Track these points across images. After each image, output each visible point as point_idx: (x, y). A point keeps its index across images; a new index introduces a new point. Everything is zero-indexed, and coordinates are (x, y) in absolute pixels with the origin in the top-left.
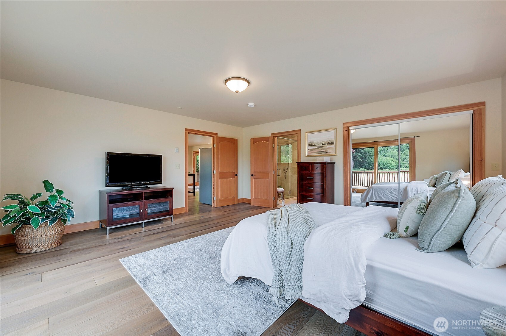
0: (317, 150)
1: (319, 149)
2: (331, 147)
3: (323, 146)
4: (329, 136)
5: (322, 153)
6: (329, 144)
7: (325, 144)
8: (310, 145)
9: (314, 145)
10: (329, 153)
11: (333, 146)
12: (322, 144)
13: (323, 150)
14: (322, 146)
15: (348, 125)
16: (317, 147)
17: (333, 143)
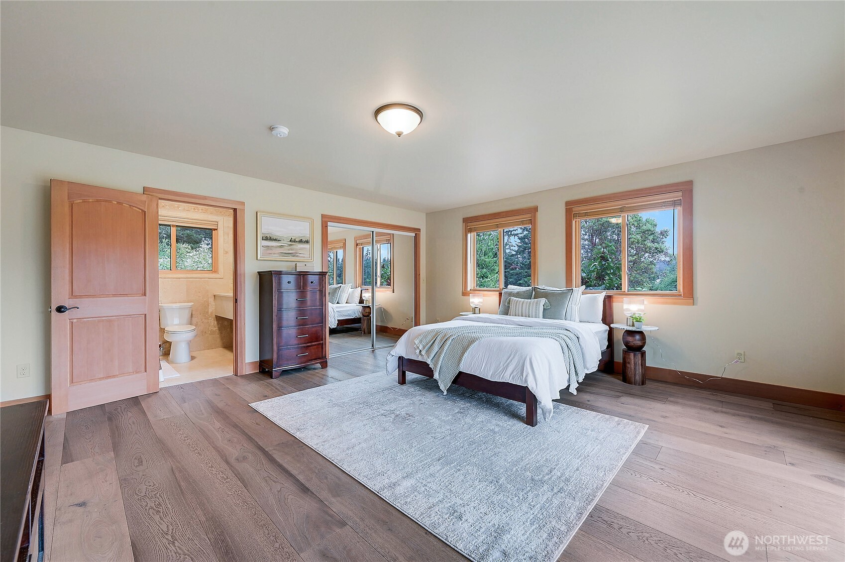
0: (280, 249)
1: (285, 247)
2: (305, 248)
3: (292, 243)
4: (301, 229)
5: (290, 255)
6: (301, 241)
7: (295, 241)
8: (266, 239)
9: (275, 240)
10: (302, 257)
11: (307, 246)
12: (290, 241)
13: (291, 252)
14: (290, 243)
15: (327, 220)
16: (280, 244)
17: (307, 242)
